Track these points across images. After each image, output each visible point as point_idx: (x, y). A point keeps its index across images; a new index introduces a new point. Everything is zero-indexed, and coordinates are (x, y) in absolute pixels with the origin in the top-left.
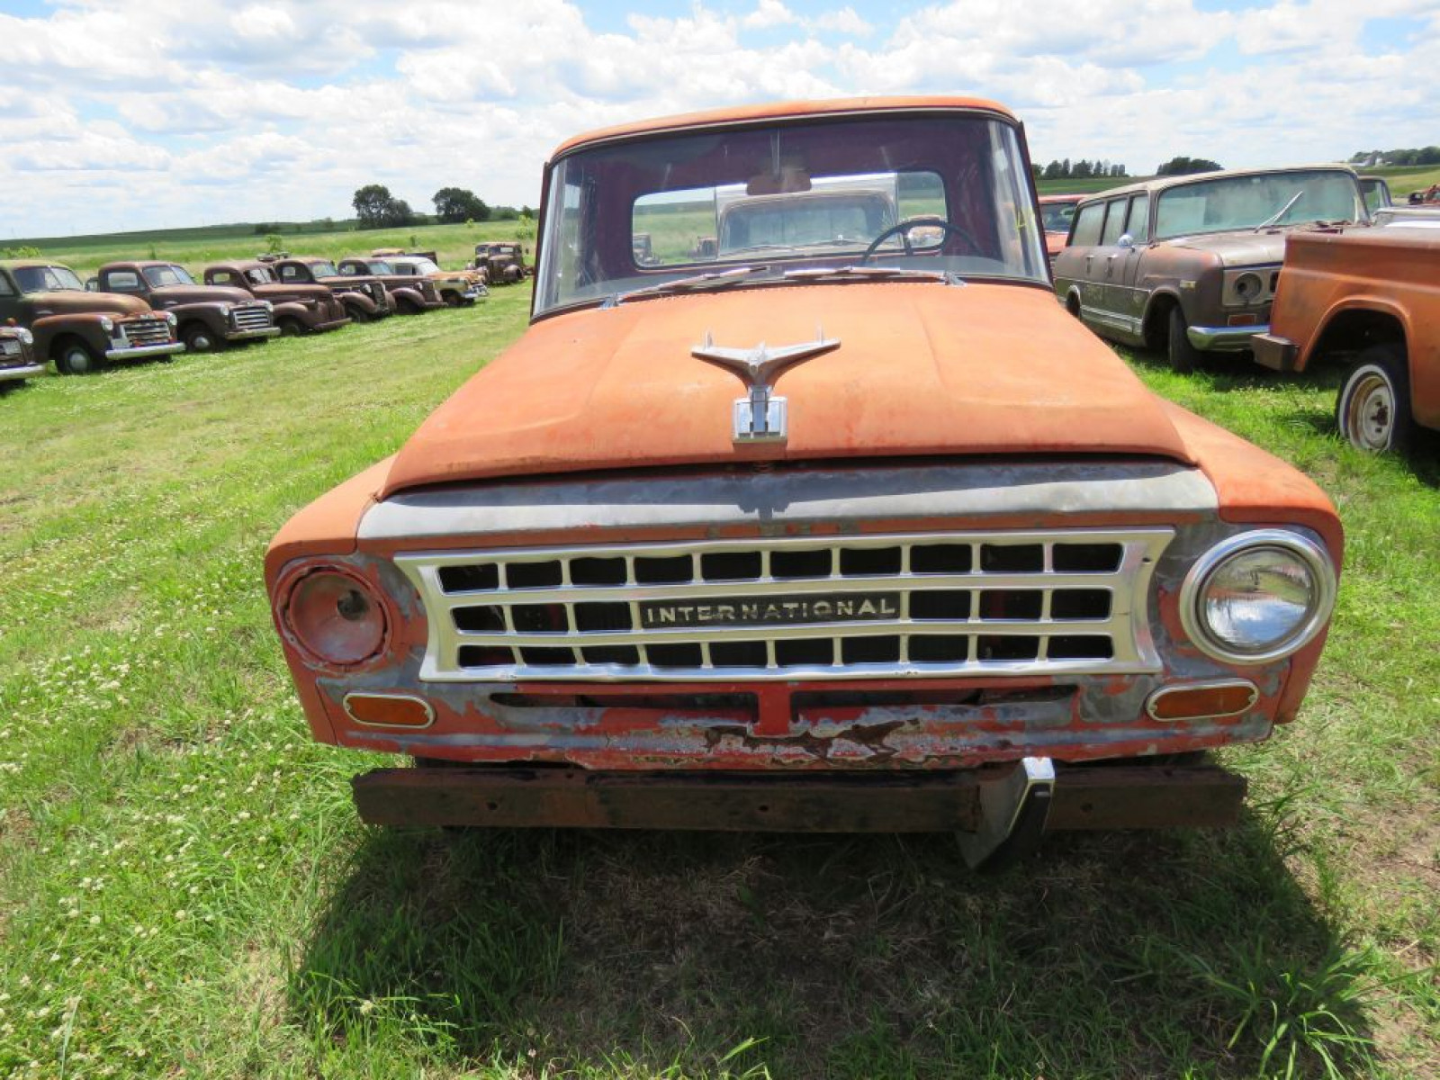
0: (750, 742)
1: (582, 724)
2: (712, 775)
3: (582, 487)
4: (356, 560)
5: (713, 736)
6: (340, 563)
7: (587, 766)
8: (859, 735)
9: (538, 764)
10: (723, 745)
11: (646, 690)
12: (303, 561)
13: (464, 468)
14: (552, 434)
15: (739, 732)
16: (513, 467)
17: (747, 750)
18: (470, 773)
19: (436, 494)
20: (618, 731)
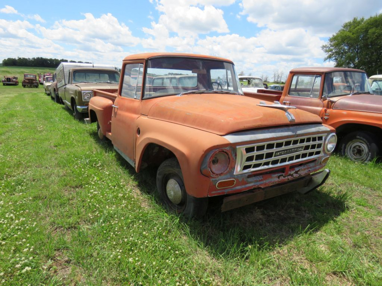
0: (284, 177)
1: (260, 179)
2: (278, 185)
3: (267, 130)
4: (228, 148)
5: (279, 177)
6: (225, 149)
7: (262, 187)
8: (296, 172)
9: (254, 189)
10: (280, 178)
11: (271, 170)
12: (218, 150)
13: (247, 127)
14: (260, 120)
15: (282, 175)
16: (257, 127)
17: (284, 178)
18: (243, 194)
19: (240, 133)
20: (265, 179)
